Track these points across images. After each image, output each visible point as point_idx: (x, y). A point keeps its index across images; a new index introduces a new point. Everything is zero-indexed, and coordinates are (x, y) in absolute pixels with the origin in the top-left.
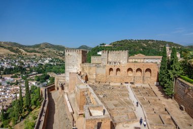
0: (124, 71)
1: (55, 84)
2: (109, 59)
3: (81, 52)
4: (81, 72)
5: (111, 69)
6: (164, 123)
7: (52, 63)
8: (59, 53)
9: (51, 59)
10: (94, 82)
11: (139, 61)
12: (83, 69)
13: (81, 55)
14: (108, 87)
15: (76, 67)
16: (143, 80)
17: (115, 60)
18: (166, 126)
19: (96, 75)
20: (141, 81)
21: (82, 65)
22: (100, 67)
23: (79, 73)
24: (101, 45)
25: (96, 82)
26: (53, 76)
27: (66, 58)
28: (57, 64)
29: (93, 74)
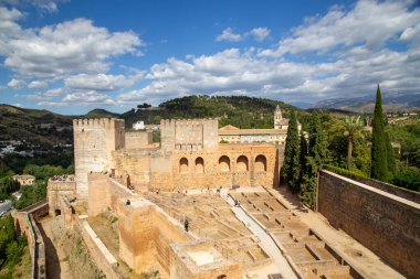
0: (211, 162)
1: (50, 203)
2: (178, 138)
3: (113, 123)
4: (113, 170)
5: (184, 161)
6: (318, 259)
7: (23, 153)
8: (39, 128)
9: (19, 143)
10: (146, 190)
11: (230, 140)
12: (119, 163)
13: (113, 130)
14: (184, 200)
15: (102, 160)
16: (252, 178)
17: (192, 140)
18: (324, 263)
19: (150, 174)
20: (248, 181)
21: (116, 154)
22: (159, 156)
23: (110, 171)
24: (139, 106)
25: (151, 190)
26: (27, 183)
27: (76, 139)
28: (35, 154)
29: (143, 174)
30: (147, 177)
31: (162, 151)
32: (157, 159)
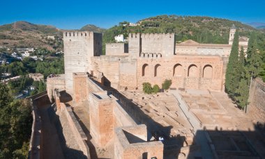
2: (143, 48)
3: (92, 36)
4: (92, 71)
5: (145, 66)
7: (35, 57)
8: (47, 39)
9: (32, 50)
12: (97, 66)
15: (84, 63)
16: (199, 83)
17: (153, 51)
19: (119, 76)
20: (197, 85)
21: (94, 59)
22: (127, 62)
23: (90, 72)
25: (120, 88)
26: (38, 79)
27: (65, 47)
28: (44, 59)
29: (114, 75)
30: (117, 78)
31: (129, 58)
32: (124, 64)
